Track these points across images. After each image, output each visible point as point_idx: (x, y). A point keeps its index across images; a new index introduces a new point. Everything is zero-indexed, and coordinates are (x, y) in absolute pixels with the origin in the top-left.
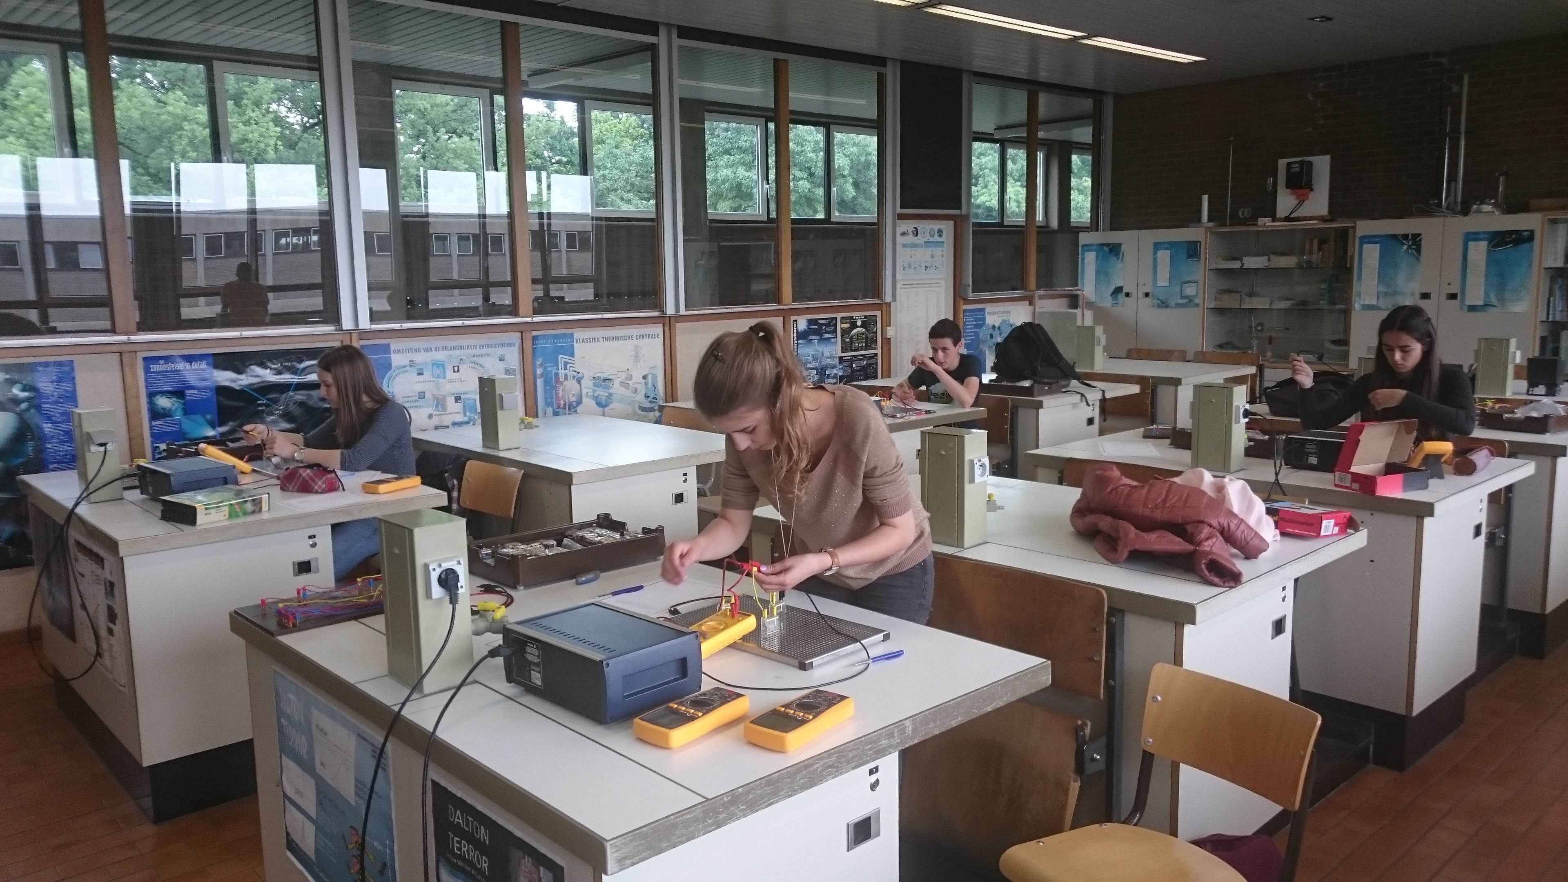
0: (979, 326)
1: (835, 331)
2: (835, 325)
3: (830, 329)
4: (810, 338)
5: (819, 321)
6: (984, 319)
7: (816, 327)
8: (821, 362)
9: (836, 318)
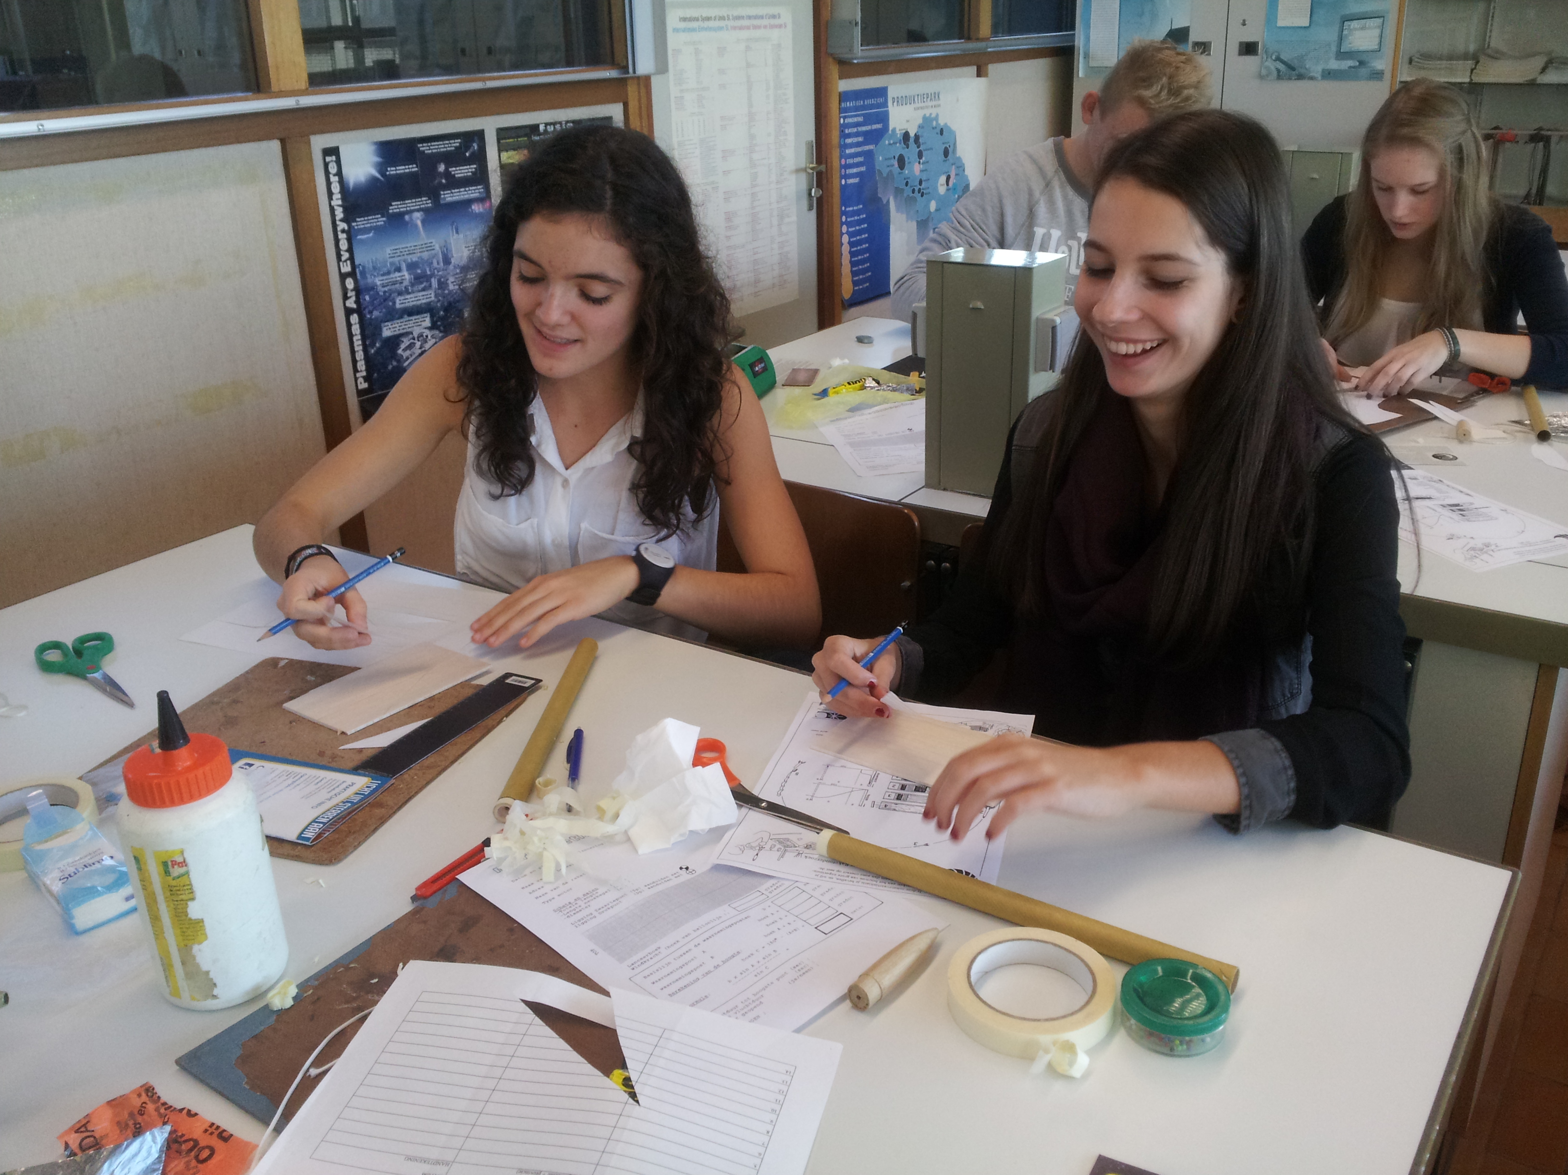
0: (874, 137)
1: (481, 177)
2: (480, 158)
3: (463, 171)
4: (396, 207)
5: (423, 147)
6: (884, 118)
7: (413, 168)
8: (442, 285)
9: (480, 135)
